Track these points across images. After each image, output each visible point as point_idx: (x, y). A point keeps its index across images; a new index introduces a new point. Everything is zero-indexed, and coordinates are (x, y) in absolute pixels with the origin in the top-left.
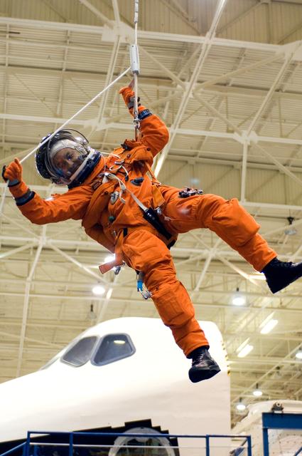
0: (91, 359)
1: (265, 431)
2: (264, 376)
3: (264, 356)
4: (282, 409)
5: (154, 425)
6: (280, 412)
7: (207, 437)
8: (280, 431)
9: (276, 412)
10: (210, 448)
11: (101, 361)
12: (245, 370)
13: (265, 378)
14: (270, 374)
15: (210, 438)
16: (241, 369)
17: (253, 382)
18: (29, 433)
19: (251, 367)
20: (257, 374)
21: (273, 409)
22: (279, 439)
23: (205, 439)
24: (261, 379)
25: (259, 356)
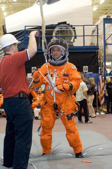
0: (46, 2)
1: (104, 24)
2: (108, 10)
3: (108, 3)
4: (110, 17)
5: (67, 23)
6: (109, 18)
7: (84, 26)
8: (109, 24)
9: (108, 18)
10: (85, 29)
11: (50, 3)
12: (102, 8)
13: (109, 11)
14: (110, 10)
15: (85, 26)
16: (100, 8)
17: (105, 12)
18: (25, 26)
19: (104, 7)
20: (106, 10)
21: (107, 17)
22: (109, 27)
23: (83, 26)
24: (107, 11)
25: (107, 4)
